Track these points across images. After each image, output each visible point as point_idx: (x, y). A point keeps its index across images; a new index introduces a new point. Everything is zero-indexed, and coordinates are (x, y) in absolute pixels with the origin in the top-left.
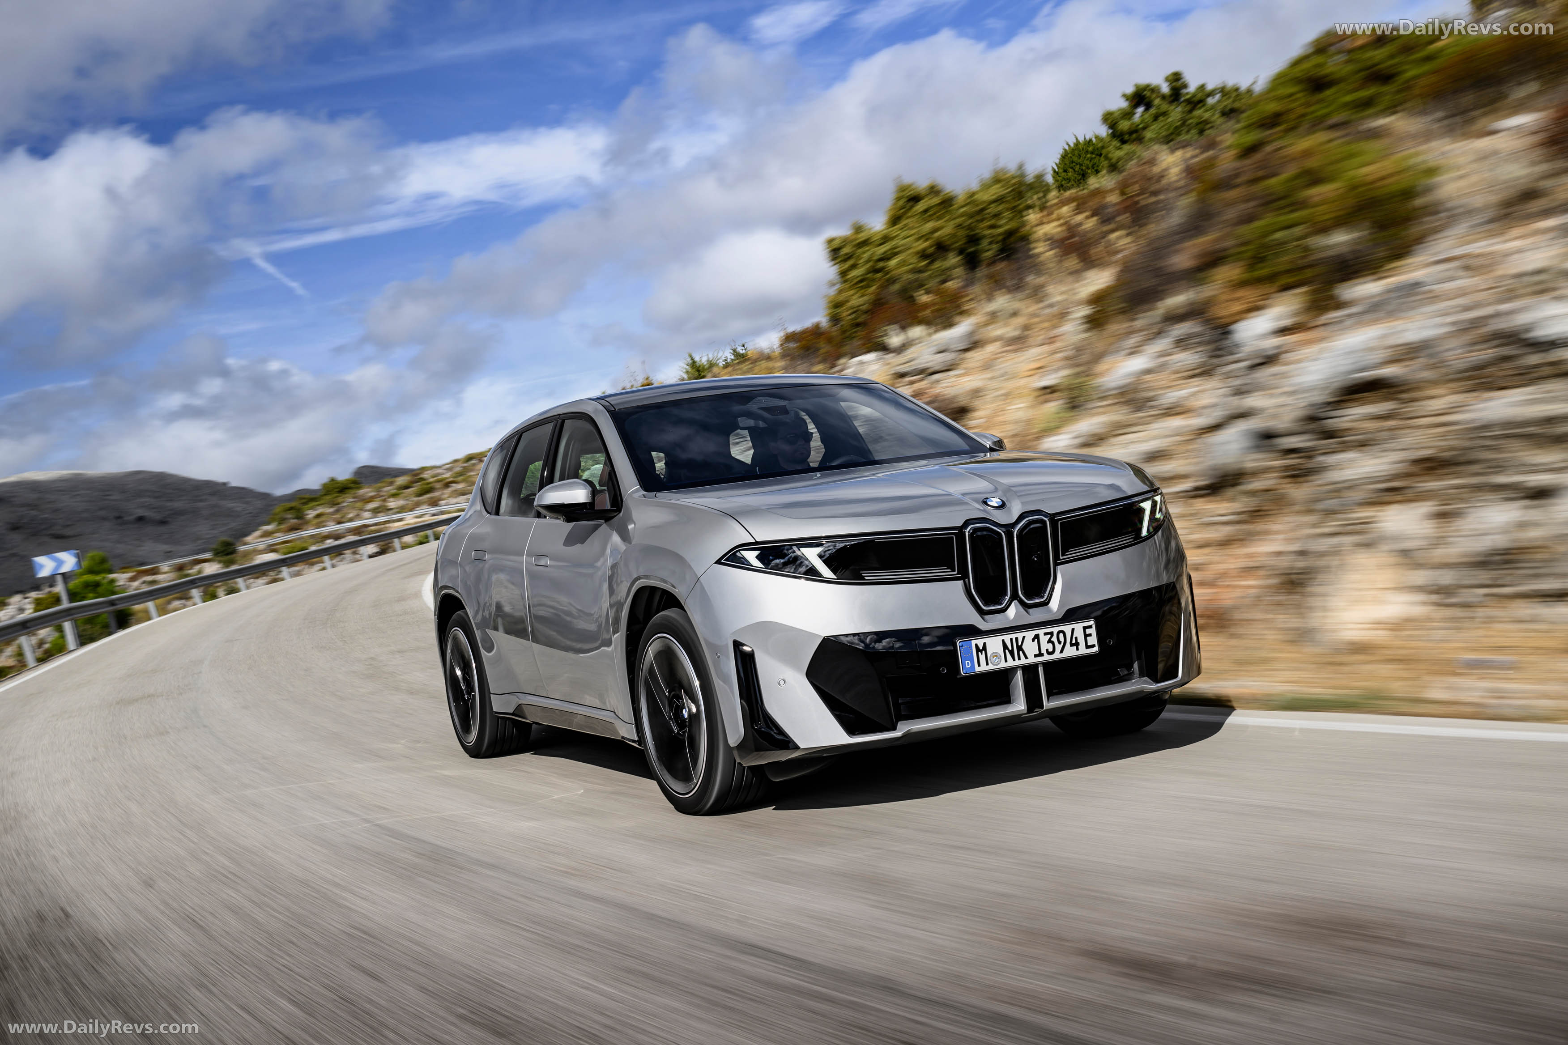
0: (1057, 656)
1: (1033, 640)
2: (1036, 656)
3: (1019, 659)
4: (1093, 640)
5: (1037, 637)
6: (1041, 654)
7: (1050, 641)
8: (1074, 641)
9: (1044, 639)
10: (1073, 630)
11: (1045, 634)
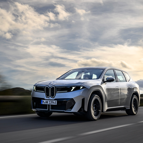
0: (51, 104)
3: (47, 103)
4: (56, 103)
9: (50, 102)
10: (54, 101)
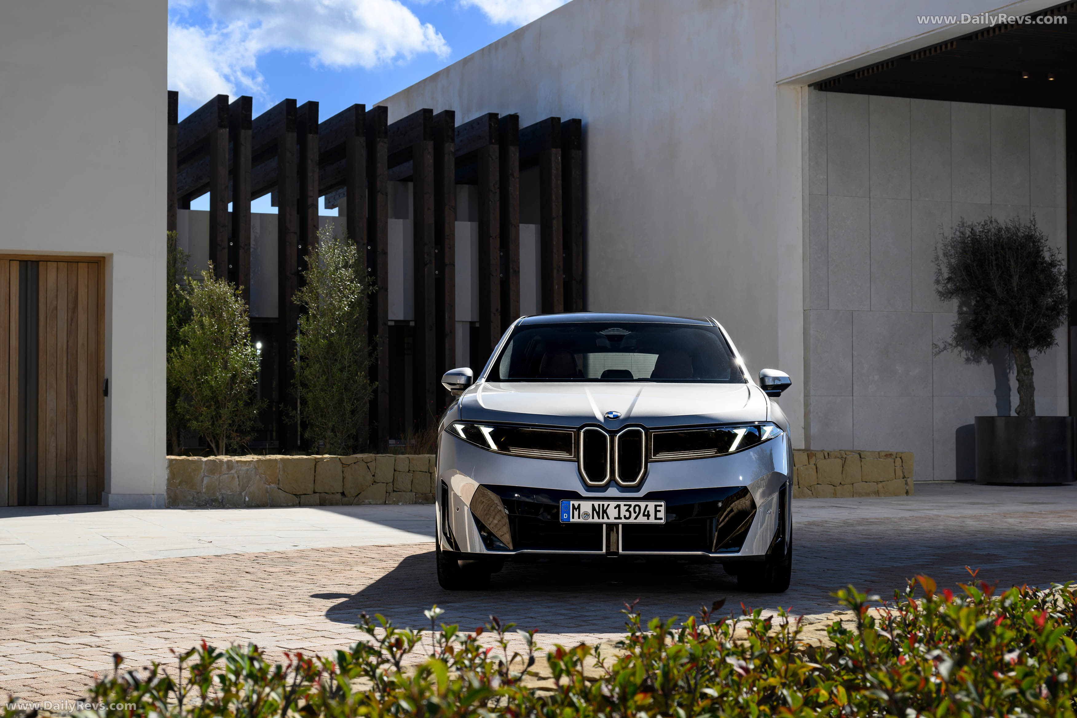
0: (632, 520)
1: (615, 508)
2: (615, 518)
3: (603, 518)
4: (662, 514)
5: (618, 506)
6: (619, 518)
7: (627, 510)
8: (646, 513)
10: (647, 506)
11: (625, 505)
